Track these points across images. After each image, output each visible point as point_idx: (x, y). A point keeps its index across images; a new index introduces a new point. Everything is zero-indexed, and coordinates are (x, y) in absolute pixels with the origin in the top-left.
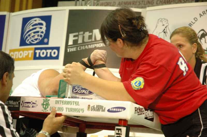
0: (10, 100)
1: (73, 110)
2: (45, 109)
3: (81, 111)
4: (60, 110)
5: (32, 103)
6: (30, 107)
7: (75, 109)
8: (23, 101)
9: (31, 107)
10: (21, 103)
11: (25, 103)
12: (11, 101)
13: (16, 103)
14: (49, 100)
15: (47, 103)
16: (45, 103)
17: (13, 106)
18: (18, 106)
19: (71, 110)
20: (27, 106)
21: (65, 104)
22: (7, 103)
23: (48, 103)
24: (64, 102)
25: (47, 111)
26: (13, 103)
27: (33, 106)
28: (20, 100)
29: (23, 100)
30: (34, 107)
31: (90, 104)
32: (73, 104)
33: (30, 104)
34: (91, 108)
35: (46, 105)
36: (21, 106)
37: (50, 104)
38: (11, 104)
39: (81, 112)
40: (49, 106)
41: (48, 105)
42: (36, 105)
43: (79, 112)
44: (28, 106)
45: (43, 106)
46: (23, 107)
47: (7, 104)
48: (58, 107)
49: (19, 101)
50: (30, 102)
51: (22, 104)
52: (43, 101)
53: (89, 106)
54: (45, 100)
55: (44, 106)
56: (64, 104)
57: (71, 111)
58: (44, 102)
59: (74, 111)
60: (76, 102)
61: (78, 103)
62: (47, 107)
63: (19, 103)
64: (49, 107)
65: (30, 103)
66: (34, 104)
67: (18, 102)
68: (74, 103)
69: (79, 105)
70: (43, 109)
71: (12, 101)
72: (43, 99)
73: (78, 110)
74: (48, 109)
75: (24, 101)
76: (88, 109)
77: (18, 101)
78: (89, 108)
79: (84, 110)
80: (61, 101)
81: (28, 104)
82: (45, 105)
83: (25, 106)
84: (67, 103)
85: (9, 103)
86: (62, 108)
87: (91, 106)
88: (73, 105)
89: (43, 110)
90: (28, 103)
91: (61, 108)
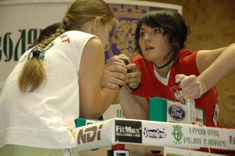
0: (126, 126)
1: (213, 143)
2: (178, 140)
3: (222, 143)
4: (197, 142)
5: (159, 132)
6: (156, 138)
7: (215, 142)
8: (145, 129)
9: (158, 138)
10: (143, 131)
11: (149, 131)
12: (128, 127)
13: (136, 131)
14: (181, 127)
15: (179, 131)
16: (176, 132)
17: (131, 135)
18: (140, 136)
19: (211, 143)
20: (152, 135)
21: (202, 134)
22: (122, 129)
23: (181, 131)
24: (201, 131)
25: (181, 143)
26: (131, 131)
27: (160, 136)
28: (141, 126)
29: (145, 127)
30: (162, 137)
31: (232, 136)
32: (211, 133)
33: (156, 133)
34: (233, 140)
35: (178, 135)
36: (143, 136)
37: (183, 133)
38: (129, 133)
39: (222, 145)
40: (182, 136)
41: (180, 134)
42: (165, 134)
43: (220, 146)
44: (154, 135)
45: (174, 135)
46: (147, 137)
47: (123, 131)
48: (194, 138)
49: (140, 128)
50: (156, 129)
51: (144, 133)
52: (173, 128)
53: (231, 137)
54: (176, 126)
55: (176, 136)
56: (200, 133)
57: (211, 145)
58: (175, 130)
59: (215, 144)
60: (215, 132)
61: (217, 132)
62: (179, 138)
63: (141, 131)
64: (183, 138)
65: (156, 131)
66: (162, 133)
67: (139, 130)
68: (213, 133)
69: (219, 135)
70: (175, 140)
71: (130, 128)
72: (173, 126)
73: (219, 142)
74: (182, 140)
75: (147, 128)
76: (230, 142)
77: (138, 128)
78: (231, 140)
79: (226, 142)
80: (197, 129)
81: (154, 133)
82: (176, 134)
83: (149, 135)
84: (204, 132)
85: (125, 130)
86: (200, 140)
87: (233, 138)
88: (212, 135)
89: (176, 142)
90: (153, 131)
91: (197, 139)
